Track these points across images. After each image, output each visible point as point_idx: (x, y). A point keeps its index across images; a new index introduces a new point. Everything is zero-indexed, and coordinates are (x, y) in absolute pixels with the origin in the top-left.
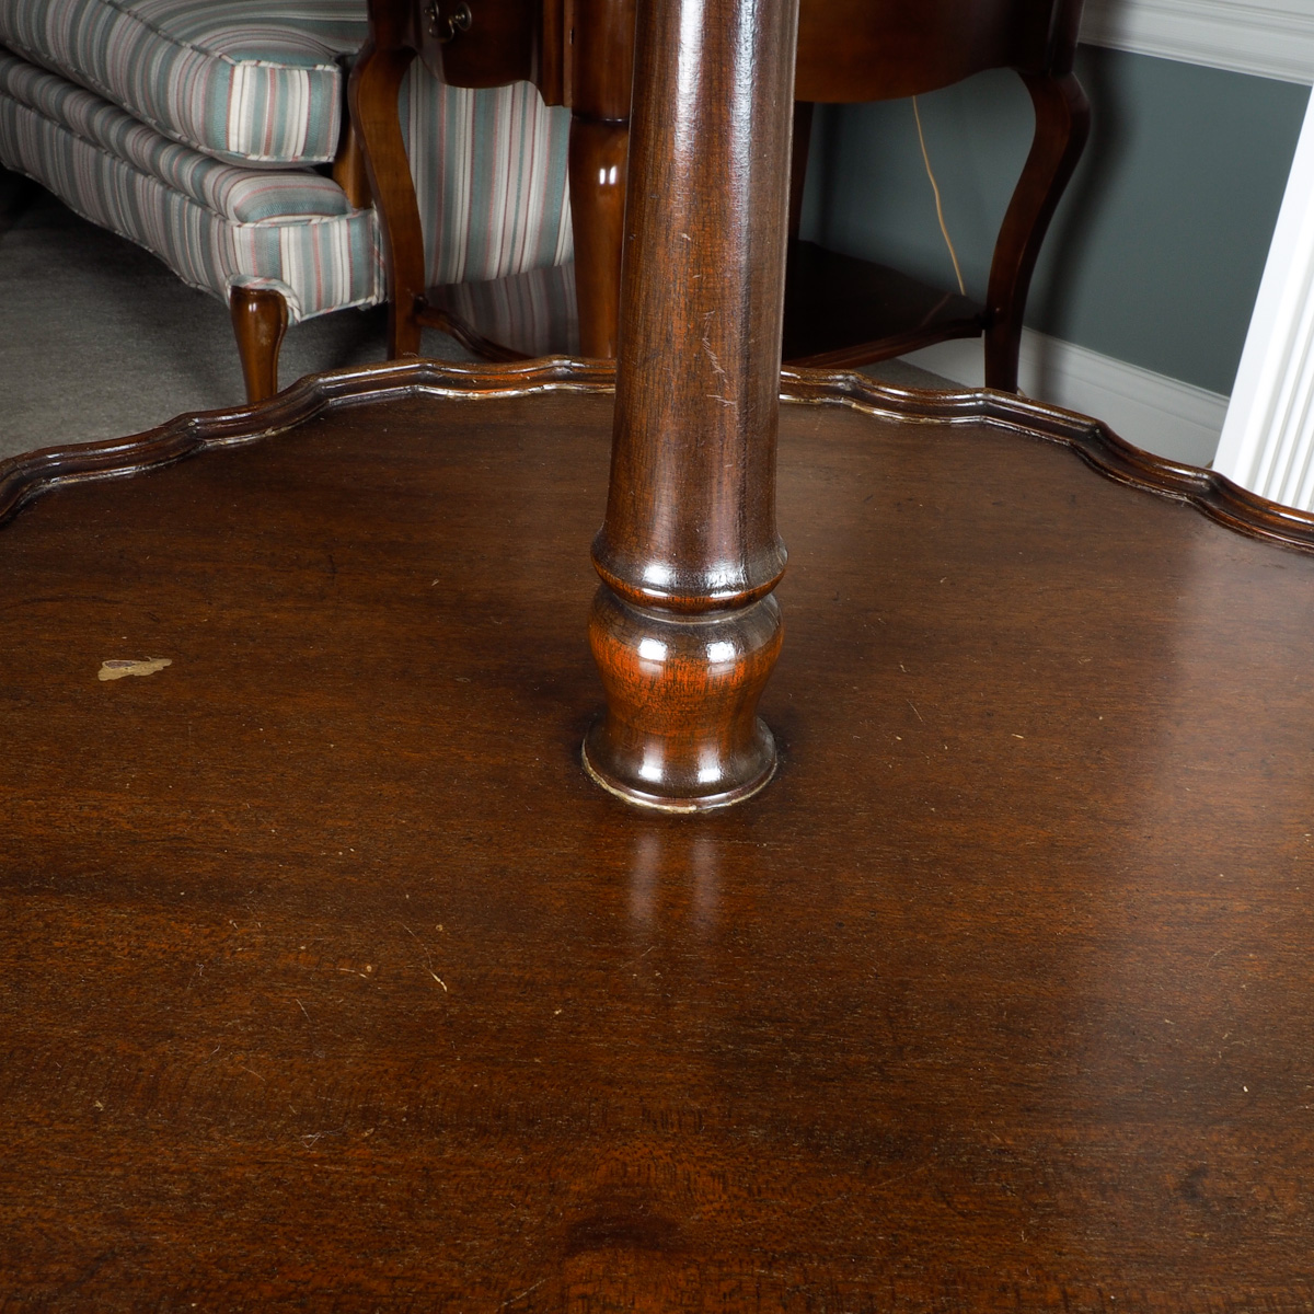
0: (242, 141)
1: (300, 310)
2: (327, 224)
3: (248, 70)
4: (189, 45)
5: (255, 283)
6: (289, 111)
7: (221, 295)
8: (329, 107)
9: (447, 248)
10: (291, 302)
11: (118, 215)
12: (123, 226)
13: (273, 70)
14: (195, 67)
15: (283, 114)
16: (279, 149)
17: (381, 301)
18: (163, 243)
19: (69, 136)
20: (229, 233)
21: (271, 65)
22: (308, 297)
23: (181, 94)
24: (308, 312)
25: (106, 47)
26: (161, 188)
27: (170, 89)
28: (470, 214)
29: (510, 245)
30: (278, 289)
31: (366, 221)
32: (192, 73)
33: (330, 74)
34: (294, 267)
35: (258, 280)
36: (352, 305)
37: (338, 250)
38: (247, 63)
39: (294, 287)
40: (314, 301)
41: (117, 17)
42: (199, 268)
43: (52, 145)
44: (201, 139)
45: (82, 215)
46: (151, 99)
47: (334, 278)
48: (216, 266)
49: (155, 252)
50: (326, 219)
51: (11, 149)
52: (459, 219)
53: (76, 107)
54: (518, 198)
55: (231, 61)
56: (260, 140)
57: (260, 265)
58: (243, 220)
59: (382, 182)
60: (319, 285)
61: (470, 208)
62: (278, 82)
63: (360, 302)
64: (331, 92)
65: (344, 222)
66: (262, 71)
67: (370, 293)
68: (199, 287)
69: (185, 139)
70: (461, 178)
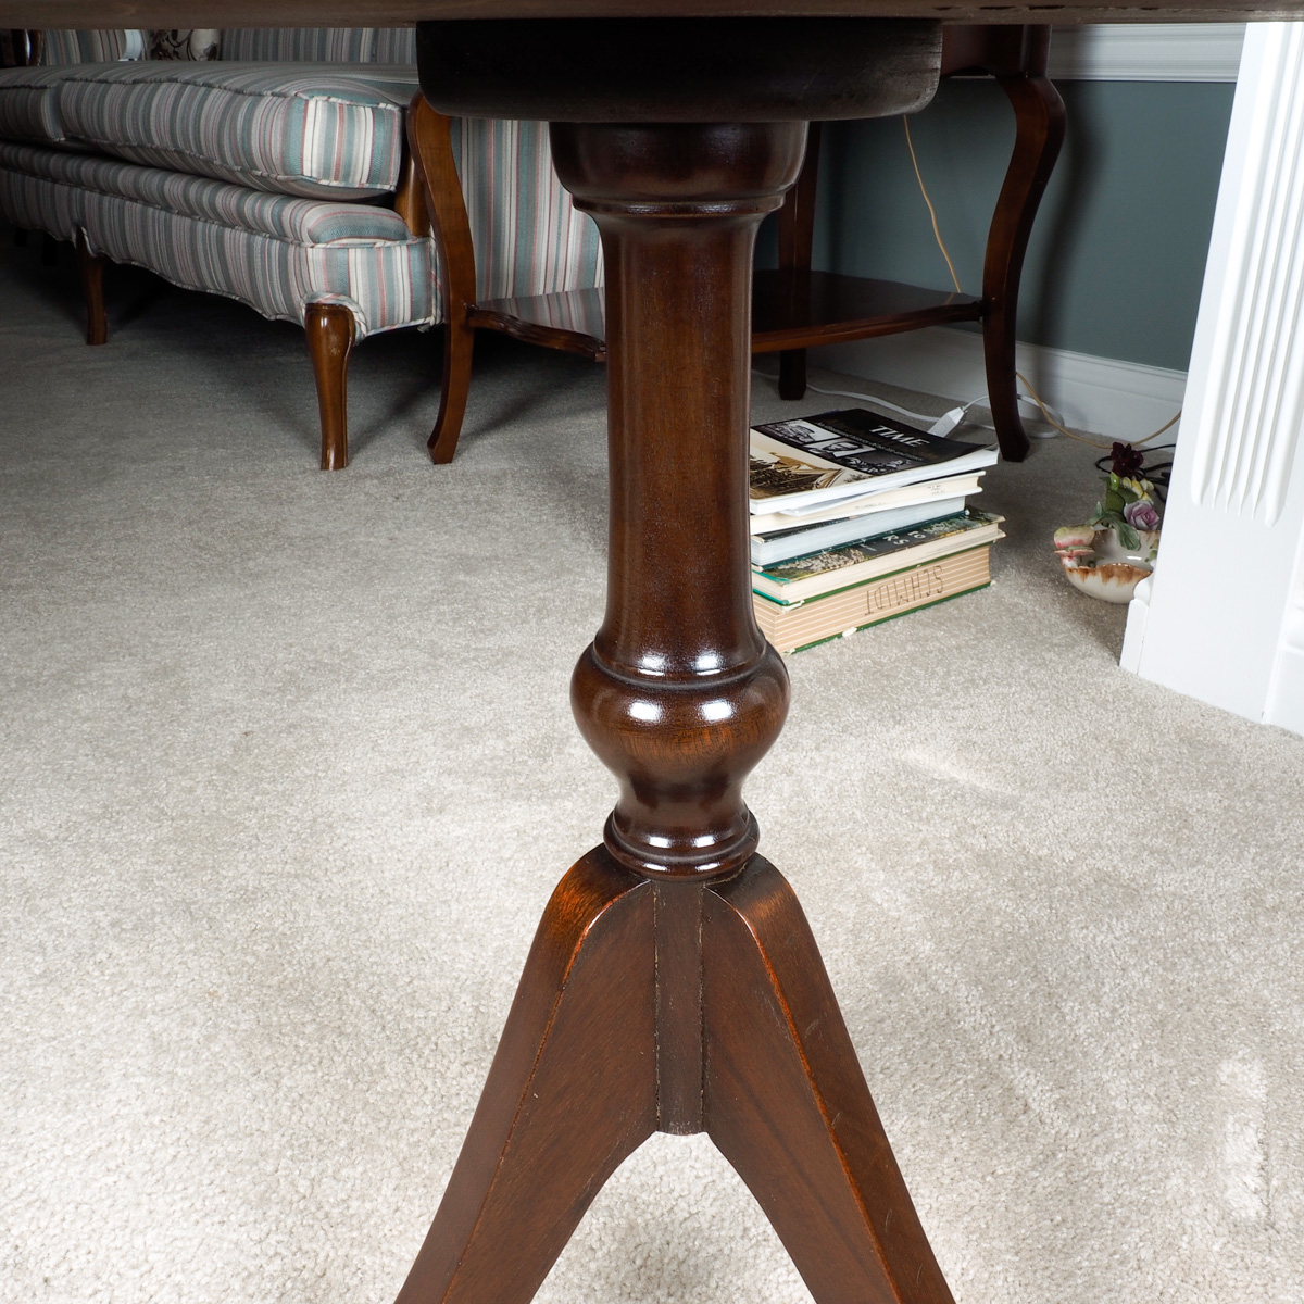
0: (315, 167)
1: (366, 325)
2: (389, 247)
3: (320, 103)
4: (269, 93)
5: (326, 298)
6: (356, 141)
7: (297, 318)
8: (391, 140)
9: (496, 276)
10: (358, 317)
11: (210, 273)
12: (213, 281)
13: (341, 105)
14: (274, 108)
15: (350, 143)
16: (347, 176)
17: (438, 322)
18: (247, 284)
19: (168, 215)
20: (303, 254)
21: (340, 101)
22: (373, 315)
23: (262, 134)
24: (374, 328)
25: (200, 117)
26: (246, 234)
27: (253, 131)
28: (516, 246)
29: (553, 278)
30: (346, 304)
31: (424, 248)
32: (272, 113)
33: (391, 112)
34: (360, 286)
35: (330, 295)
36: (413, 323)
37: (399, 271)
38: (318, 98)
39: (361, 303)
40: (379, 318)
41: (209, 93)
42: (278, 297)
43: (154, 226)
44: (279, 168)
45: (179, 285)
46: (236, 146)
47: (396, 297)
48: (292, 289)
49: (242, 298)
50: (388, 243)
51: (120, 242)
52: (506, 250)
53: (174, 186)
54: (559, 234)
55: (305, 97)
56: (330, 169)
57: (330, 282)
58: (315, 240)
59: (437, 200)
60: (383, 302)
61: (516, 241)
62: (346, 116)
63: (420, 322)
64: (392, 128)
65: (405, 248)
66: (332, 107)
67: (429, 314)
68: (278, 317)
69: (265, 174)
70: (508, 214)
